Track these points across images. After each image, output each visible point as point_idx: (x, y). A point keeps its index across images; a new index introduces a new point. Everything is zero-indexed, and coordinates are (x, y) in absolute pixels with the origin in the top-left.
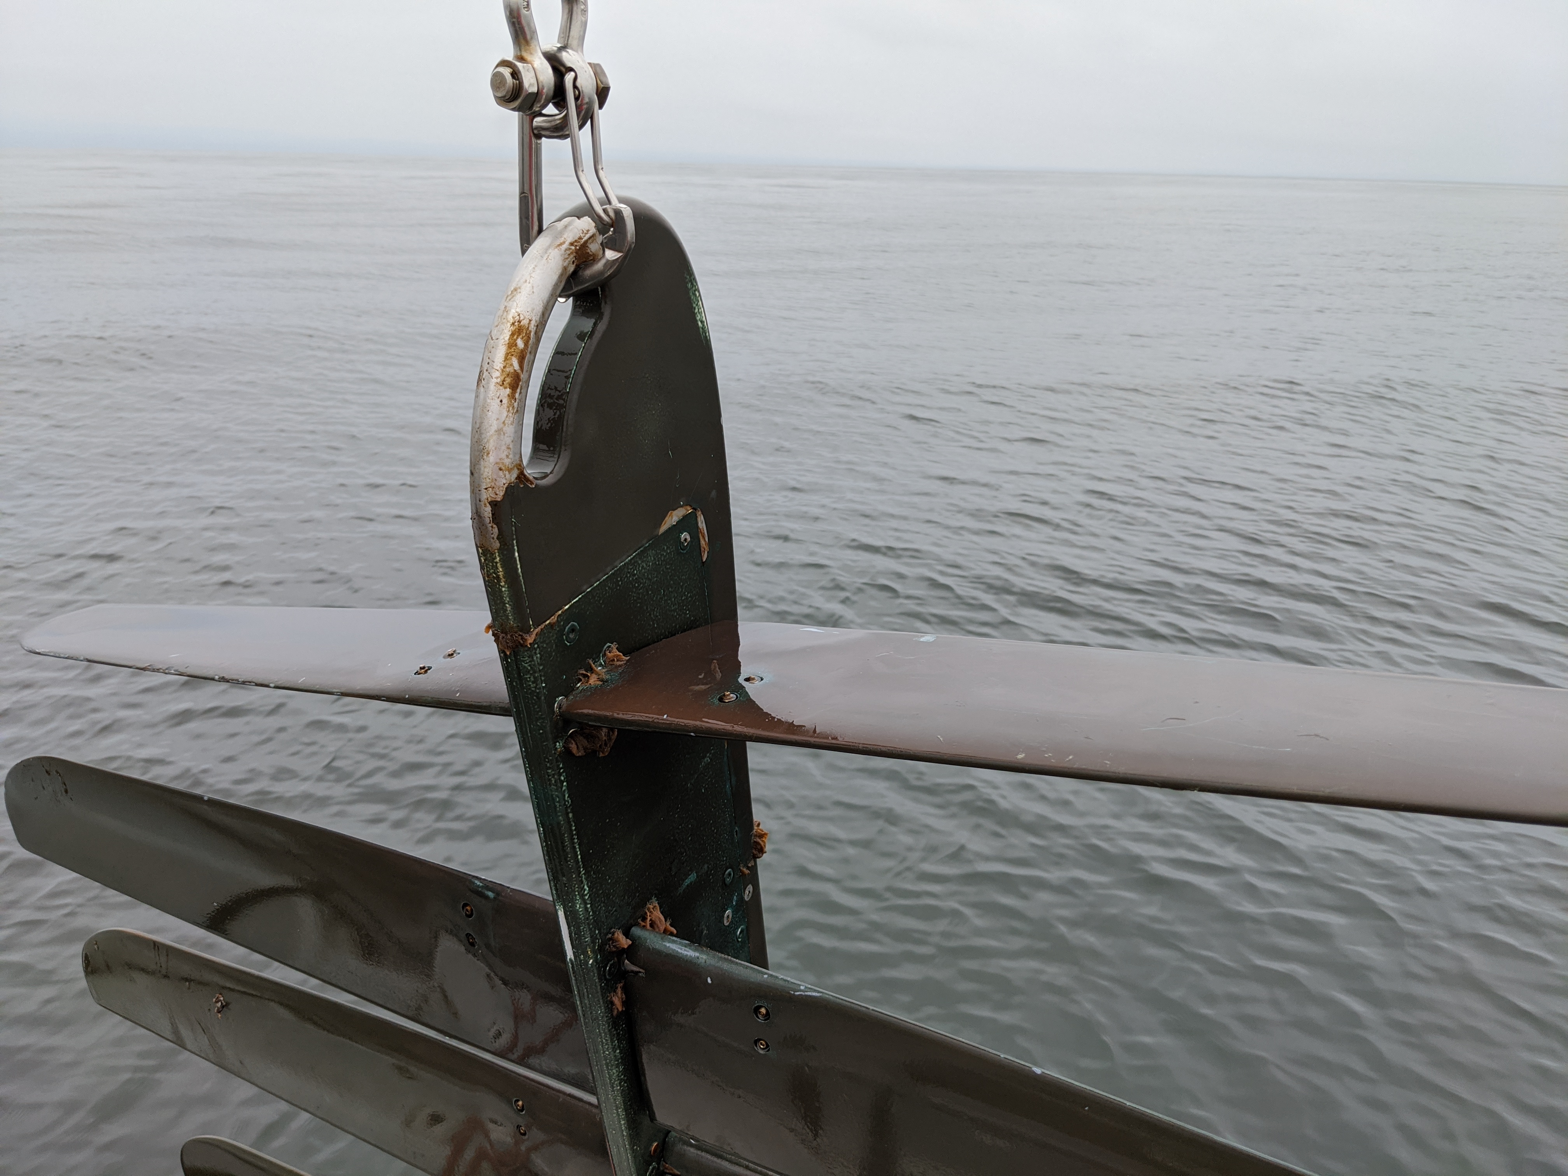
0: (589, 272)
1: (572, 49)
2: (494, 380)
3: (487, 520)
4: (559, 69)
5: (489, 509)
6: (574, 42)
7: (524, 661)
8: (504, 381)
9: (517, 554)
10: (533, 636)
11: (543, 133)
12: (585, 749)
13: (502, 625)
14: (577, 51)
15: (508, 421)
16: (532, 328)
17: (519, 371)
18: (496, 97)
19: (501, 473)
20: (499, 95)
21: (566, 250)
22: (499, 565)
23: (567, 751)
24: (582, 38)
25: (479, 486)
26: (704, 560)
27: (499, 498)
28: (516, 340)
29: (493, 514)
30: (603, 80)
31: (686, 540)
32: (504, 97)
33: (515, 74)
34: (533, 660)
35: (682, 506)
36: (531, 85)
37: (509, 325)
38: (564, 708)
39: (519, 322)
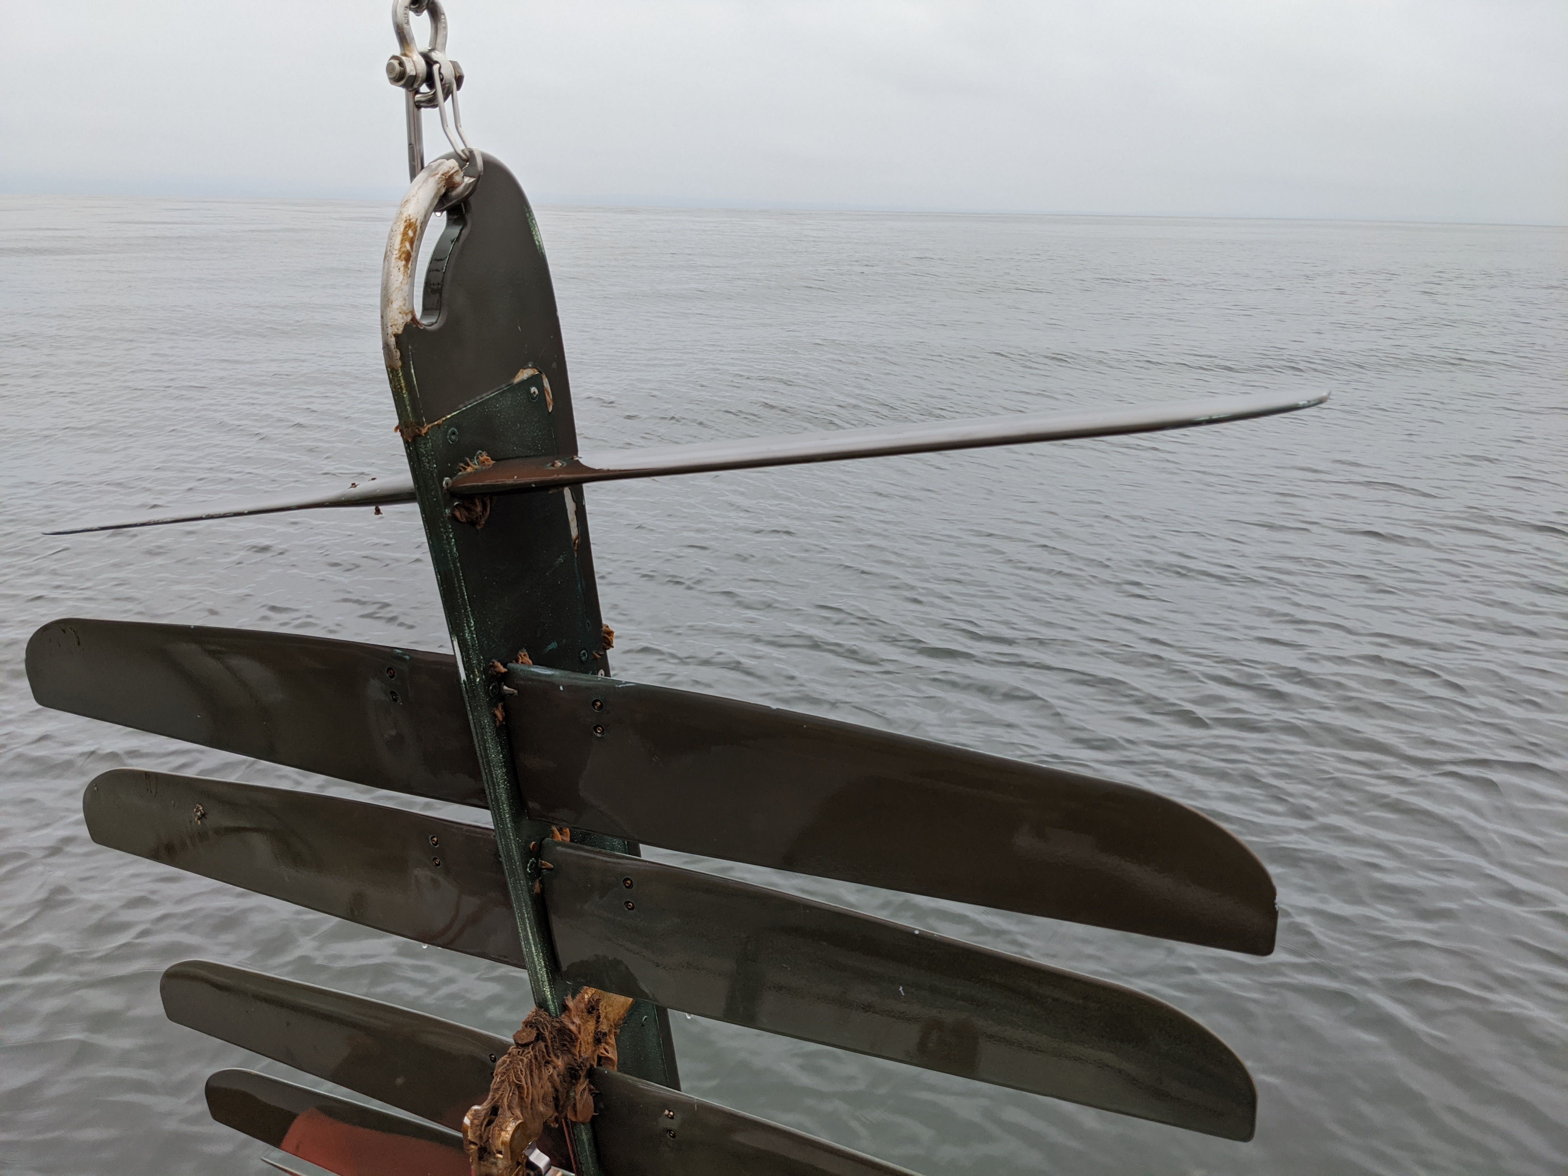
0: (454, 193)
1: (438, 51)
2: (394, 256)
3: (393, 347)
4: (430, 62)
5: (393, 339)
6: (439, 46)
7: (421, 447)
8: (400, 256)
9: (413, 371)
10: (426, 429)
11: (422, 104)
12: (466, 518)
13: (405, 422)
14: (441, 52)
15: (405, 282)
16: (418, 224)
17: (410, 251)
18: (390, 79)
19: (400, 315)
20: (392, 77)
21: (439, 178)
22: (401, 378)
23: (454, 518)
24: (444, 45)
25: (387, 324)
26: (550, 411)
27: (400, 332)
28: (408, 231)
29: (396, 343)
30: (460, 71)
31: (534, 392)
32: (394, 78)
33: (401, 64)
34: (427, 447)
35: (530, 368)
36: (411, 70)
37: (403, 222)
38: (450, 485)
39: (410, 220)
